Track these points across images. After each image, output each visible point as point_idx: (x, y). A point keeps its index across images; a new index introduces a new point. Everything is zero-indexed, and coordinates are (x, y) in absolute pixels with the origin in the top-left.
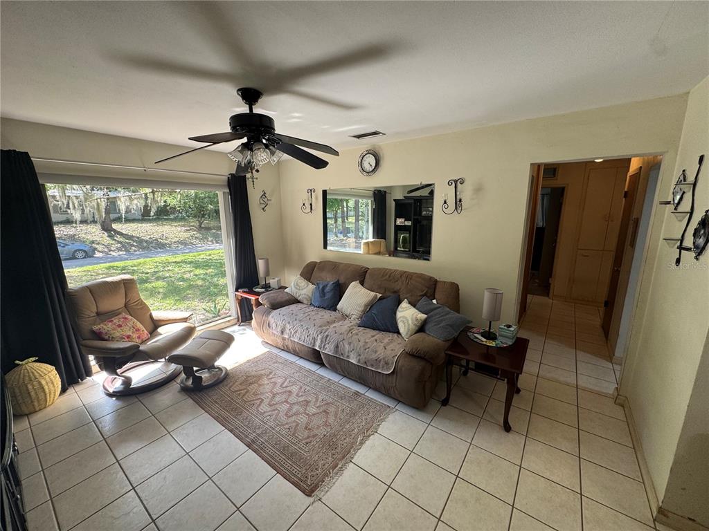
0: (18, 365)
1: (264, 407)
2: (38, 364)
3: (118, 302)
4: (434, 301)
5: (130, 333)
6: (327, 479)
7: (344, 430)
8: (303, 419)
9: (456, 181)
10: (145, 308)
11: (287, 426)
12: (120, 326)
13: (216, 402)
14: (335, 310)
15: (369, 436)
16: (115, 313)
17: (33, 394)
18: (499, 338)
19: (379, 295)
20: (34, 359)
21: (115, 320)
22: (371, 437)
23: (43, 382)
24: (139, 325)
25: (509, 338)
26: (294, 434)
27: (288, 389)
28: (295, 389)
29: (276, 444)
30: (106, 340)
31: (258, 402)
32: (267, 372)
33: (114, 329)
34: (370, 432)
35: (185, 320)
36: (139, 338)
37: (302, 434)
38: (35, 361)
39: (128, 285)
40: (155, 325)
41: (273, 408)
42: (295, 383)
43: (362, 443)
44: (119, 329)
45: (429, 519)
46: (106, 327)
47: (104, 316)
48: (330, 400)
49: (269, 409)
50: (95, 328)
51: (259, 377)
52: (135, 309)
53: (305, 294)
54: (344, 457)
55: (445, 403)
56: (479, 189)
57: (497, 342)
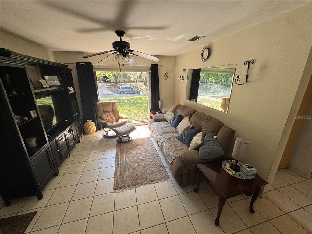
0: (87, 121)
1: (130, 156)
2: (91, 122)
3: (110, 108)
4: (215, 137)
5: (109, 119)
6: (122, 188)
7: (144, 176)
8: (136, 165)
9: (249, 62)
10: (118, 112)
11: (129, 165)
12: (107, 116)
13: (120, 148)
14: (176, 128)
15: (150, 184)
16: (108, 112)
17: (88, 129)
18: (240, 172)
19: (192, 126)
20: (90, 120)
21: (107, 114)
22: (150, 185)
23: (91, 127)
24: (113, 117)
25: (245, 174)
26: (129, 169)
27: (142, 153)
28: (144, 154)
29: (122, 169)
30: (103, 120)
31: (130, 153)
32: (142, 144)
33: (105, 117)
34: (151, 183)
35: (125, 118)
36: (112, 121)
37: (131, 170)
38: (91, 121)
39: (113, 104)
40: (119, 118)
41: (132, 157)
42: (146, 152)
43: (144, 185)
44: (107, 117)
45: (137, 227)
46: (103, 116)
47: (105, 112)
48: (151, 164)
49: (130, 157)
50: (101, 115)
51: (138, 145)
52: (115, 112)
53: (169, 118)
54: (134, 185)
55: (196, 190)
56: (264, 67)
57: (238, 173)
